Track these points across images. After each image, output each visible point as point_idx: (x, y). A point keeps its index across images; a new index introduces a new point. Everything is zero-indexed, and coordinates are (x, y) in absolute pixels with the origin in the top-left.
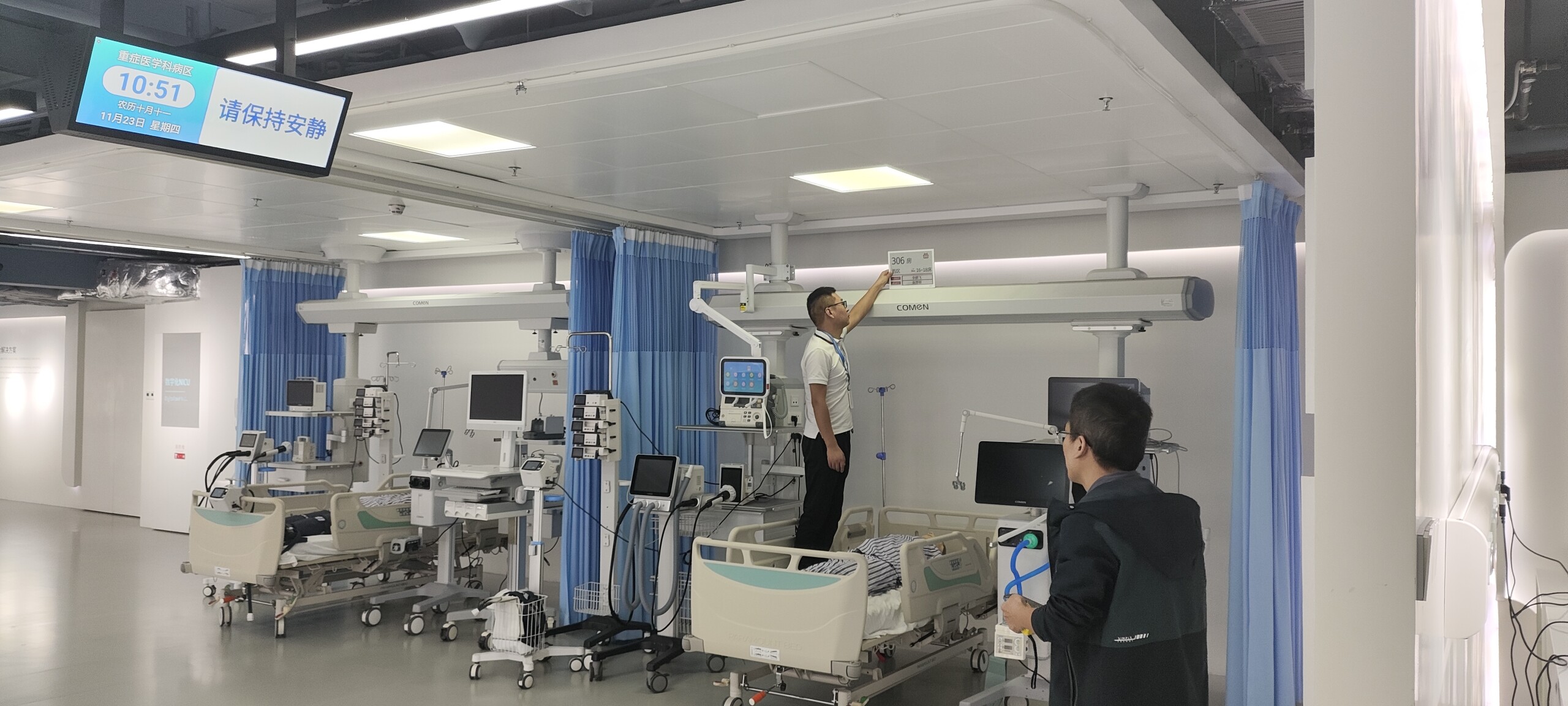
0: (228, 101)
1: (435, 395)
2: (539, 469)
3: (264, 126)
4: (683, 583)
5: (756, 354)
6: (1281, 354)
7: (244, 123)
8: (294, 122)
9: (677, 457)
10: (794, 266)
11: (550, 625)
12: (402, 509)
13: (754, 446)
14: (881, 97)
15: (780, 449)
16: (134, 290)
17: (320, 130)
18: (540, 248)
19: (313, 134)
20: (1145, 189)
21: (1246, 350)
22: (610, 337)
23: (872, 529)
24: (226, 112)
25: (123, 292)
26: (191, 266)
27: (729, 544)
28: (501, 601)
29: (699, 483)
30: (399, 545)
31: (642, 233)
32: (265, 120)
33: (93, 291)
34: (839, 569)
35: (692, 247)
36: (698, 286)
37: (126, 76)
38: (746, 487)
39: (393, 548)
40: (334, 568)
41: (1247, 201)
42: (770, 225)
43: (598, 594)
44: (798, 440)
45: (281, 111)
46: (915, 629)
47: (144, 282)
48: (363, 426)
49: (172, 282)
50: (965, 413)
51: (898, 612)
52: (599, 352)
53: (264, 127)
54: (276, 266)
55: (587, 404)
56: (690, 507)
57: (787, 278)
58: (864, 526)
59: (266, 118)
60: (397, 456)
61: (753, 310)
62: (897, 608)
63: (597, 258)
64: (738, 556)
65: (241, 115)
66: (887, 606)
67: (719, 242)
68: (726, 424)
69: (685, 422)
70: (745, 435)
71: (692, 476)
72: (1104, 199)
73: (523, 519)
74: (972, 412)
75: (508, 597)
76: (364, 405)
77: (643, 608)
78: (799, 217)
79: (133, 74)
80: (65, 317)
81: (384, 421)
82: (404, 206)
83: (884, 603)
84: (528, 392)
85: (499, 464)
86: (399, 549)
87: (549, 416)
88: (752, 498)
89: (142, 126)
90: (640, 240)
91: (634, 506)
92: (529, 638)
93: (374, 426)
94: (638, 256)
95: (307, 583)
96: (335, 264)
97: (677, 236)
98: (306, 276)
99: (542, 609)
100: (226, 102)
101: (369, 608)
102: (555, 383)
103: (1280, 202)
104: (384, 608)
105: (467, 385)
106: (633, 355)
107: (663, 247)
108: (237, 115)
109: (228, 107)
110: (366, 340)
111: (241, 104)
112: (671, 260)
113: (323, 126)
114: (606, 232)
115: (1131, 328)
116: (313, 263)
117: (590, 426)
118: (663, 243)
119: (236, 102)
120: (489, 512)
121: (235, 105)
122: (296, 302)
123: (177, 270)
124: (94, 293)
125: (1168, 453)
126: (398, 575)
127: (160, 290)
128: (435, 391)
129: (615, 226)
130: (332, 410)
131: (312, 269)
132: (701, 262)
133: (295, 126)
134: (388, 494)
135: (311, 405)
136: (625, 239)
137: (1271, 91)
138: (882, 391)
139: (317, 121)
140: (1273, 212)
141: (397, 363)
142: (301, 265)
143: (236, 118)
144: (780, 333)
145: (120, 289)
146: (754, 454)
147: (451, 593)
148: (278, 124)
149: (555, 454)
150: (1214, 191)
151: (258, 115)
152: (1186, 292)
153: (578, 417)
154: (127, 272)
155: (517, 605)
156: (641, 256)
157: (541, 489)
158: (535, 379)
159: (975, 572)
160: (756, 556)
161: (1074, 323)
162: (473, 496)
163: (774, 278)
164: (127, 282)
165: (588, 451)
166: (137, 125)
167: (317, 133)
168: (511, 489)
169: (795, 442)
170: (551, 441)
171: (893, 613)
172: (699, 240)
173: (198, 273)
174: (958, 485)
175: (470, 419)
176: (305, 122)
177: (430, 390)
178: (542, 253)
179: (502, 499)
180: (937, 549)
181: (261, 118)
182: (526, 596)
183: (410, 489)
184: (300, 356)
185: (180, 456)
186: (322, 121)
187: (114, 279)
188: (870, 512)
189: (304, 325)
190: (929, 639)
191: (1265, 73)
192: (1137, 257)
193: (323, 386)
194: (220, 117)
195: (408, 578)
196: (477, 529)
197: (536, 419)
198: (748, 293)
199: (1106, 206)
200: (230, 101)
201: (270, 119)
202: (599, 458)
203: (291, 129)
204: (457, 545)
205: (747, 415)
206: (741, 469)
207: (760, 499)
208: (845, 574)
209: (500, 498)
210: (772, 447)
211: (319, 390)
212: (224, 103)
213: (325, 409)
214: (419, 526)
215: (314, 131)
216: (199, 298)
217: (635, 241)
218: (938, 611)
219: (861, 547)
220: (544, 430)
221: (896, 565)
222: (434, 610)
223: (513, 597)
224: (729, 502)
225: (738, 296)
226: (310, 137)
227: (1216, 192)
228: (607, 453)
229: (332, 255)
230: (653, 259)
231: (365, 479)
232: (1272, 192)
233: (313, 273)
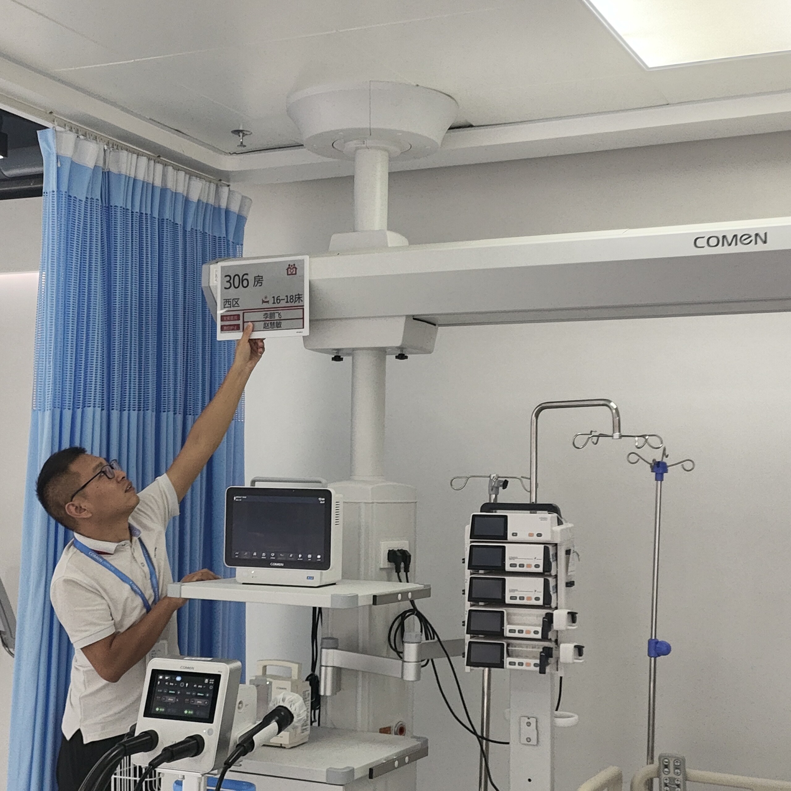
233: (194, 197)
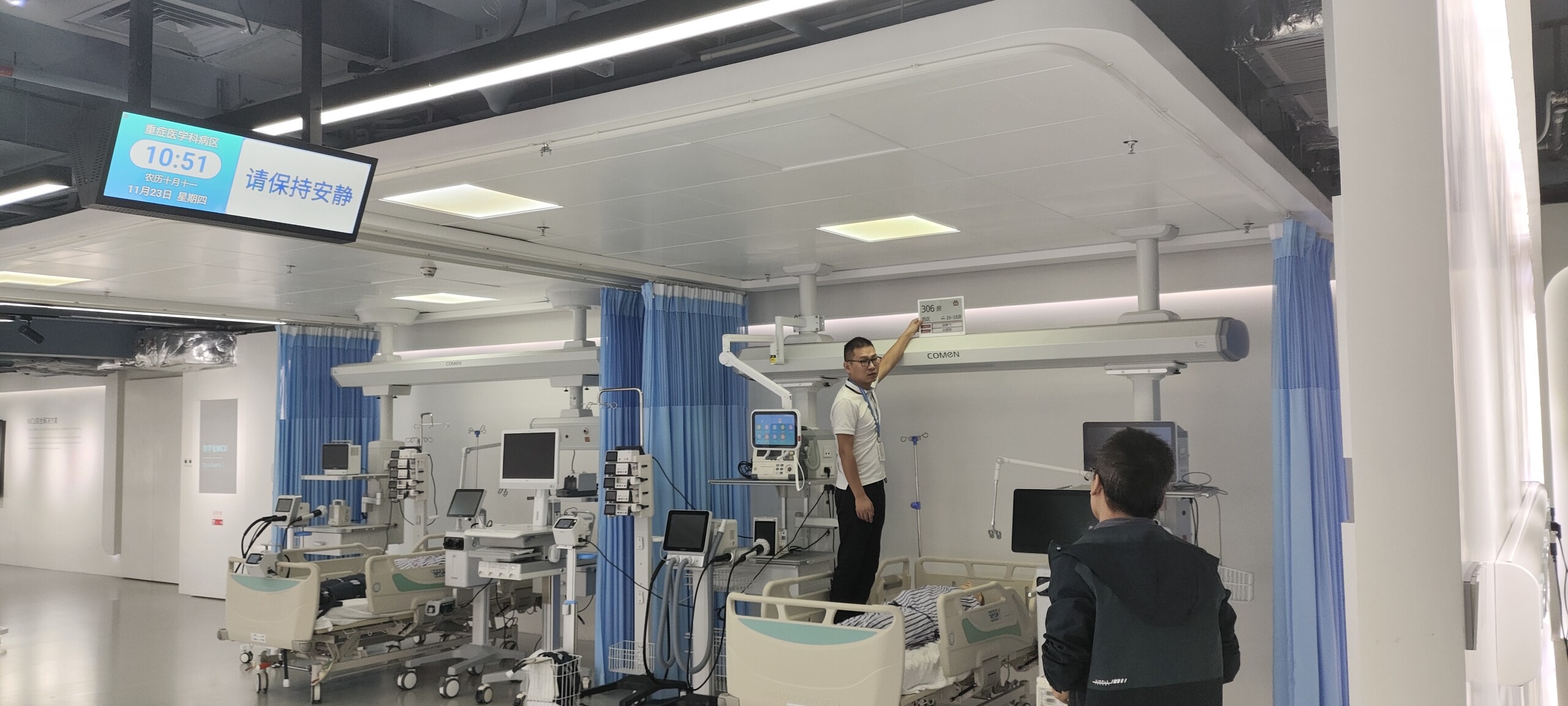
0: (254, 170)
1: (468, 455)
2: (571, 527)
3: (291, 194)
4: (718, 639)
5: (787, 405)
6: (1319, 394)
7: (270, 192)
8: (321, 190)
9: (710, 512)
10: (824, 317)
11: (586, 685)
12: (437, 570)
13: (788, 500)
14: (904, 146)
15: (813, 502)
16: (171, 359)
17: (346, 196)
18: (569, 306)
19: (339, 201)
20: (1174, 231)
21: (1282, 390)
22: (641, 393)
23: (908, 579)
24: (252, 182)
25: (161, 361)
26: (228, 333)
27: (764, 599)
28: (535, 662)
29: (732, 538)
30: (433, 607)
31: (670, 288)
32: (291, 188)
33: (131, 361)
34: (875, 623)
35: (721, 301)
36: (727, 339)
37: (153, 149)
38: (780, 540)
39: (428, 610)
40: (369, 632)
41: (1279, 240)
42: (798, 276)
43: (633, 652)
44: (831, 492)
45: (307, 179)
46: (955, 683)
47: (182, 350)
48: (398, 488)
49: (209, 349)
50: (999, 460)
51: (937, 666)
52: (630, 408)
53: (291, 196)
54: (311, 331)
55: (618, 461)
56: (725, 562)
57: (817, 329)
58: (901, 577)
59: (293, 186)
60: (431, 517)
61: (783, 362)
62: (935, 661)
63: (627, 314)
64: (772, 611)
65: (268, 184)
66: (925, 659)
67: (748, 294)
68: (759, 477)
69: (717, 476)
70: (778, 487)
71: (725, 531)
72: (1134, 242)
73: (557, 578)
74: (1006, 460)
75: (542, 658)
76: (399, 467)
77: (677, 664)
78: (827, 268)
79: (160, 146)
80: (104, 387)
81: (418, 482)
82: (436, 269)
83: (922, 656)
84: (560, 449)
85: (532, 523)
86: (434, 611)
87: (581, 473)
88: (786, 551)
89: (169, 198)
90: (669, 295)
91: (667, 563)
92: (564, 700)
93: (409, 488)
94: (667, 311)
95: (343, 648)
96: (369, 327)
97: (706, 290)
98: (341, 340)
99: (577, 670)
100: (253, 172)
101: (405, 672)
102: (587, 439)
103: (1312, 240)
104: (419, 671)
105: (499, 444)
106: (664, 410)
107: (691, 303)
108: (263, 184)
109: (255, 177)
110: (400, 402)
111: (267, 173)
112: (700, 314)
113: (349, 193)
114: (635, 288)
115: (1165, 371)
116: (347, 327)
117: (622, 483)
118: (692, 298)
119: (262, 171)
120: (523, 571)
121: (261, 175)
122: (331, 366)
123: (214, 337)
124: (133, 362)
125: (1208, 497)
126: (433, 637)
127: (197, 358)
128: (468, 450)
129: (644, 281)
130: (367, 473)
131: (346, 333)
132: (731, 315)
133: (321, 194)
134: (423, 555)
135: (346, 468)
136: (654, 294)
137: (1298, 129)
138: (915, 439)
139: (343, 188)
140: (1305, 252)
141: (431, 424)
142: (336, 330)
143: (262, 188)
144: (811, 384)
145: (158, 357)
146: (788, 507)
147: (487, 654)
148: (305, 192)
149: (587, 512)
150: (1244, 231)
151: (284, 184)
152: (1220, 333)
153: (610, 474)
154: (165, 340)
155: (552, 666)
156: (670, 311)
157: (574, 547)
158: (567, 436)
159: (1014, 623)
160: (791, 610)
161: (1107, 367)
162: (507, 555)
163: (803, 330)
164: (164, 351)
165: (621, 508)
166: (164, 197)
167: (343, 200)
168: (544, 548)
169: (828, 493)
170: (584, 498)
171: (931, 667)
172: (728, 294)
173: (235, 340)
174: (994, 533)
175: (503, 478)
176: (331, 189)
177: (464, 450)
178: (571, 310)
179: (535, 558)
180: (975, 599)
181: (287, 187)
182: (560, 657)
183: (444, 550)
184: (335, 420)
185: (218, 522)
186: (348, 188)
187: (152, 348)
188: (906, 562)
189: (338, 388)
190: (970, 694)
191: (1291, 112)
192: (1169, 299)
193: (358, 448)
194: (247, 187)
195: (444, 640)
196: (512, 590)
197: (569, 476)
198: (778, 346)
199: (1135, 249)
200: (257, 171)
201: (297, 187)
202: (631, 514)
203: (318, 197)
204: (491, 606)
205: (780, 467)
206: (774, 522)
207: (794, 552)
208: (881, 628)
209: (533, 557)
210: (806, 500)
211: (354, 452)
212: (250, 173)
213: (359, 472)
214: (452, 588)
215: (340, 198)
216: (236, 365)
217: (664, 296)
218: (978, 664)
219: (897, 599)
220: (577, 487)
221: (934, 617)
222: (469, 672)
223: (547, 658)
224: (763, 555)
225: (768, 348)
226: (337, 204)
227: (1247, 232)
228: (639, 509)
229: (366, 318)
230: (682, 314)
231: (400, 541)
232: (1303, 230)
233: (348, 337)
